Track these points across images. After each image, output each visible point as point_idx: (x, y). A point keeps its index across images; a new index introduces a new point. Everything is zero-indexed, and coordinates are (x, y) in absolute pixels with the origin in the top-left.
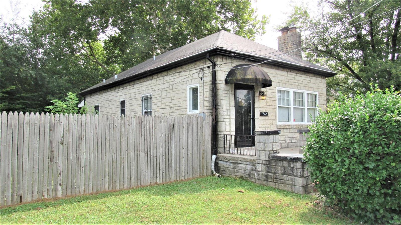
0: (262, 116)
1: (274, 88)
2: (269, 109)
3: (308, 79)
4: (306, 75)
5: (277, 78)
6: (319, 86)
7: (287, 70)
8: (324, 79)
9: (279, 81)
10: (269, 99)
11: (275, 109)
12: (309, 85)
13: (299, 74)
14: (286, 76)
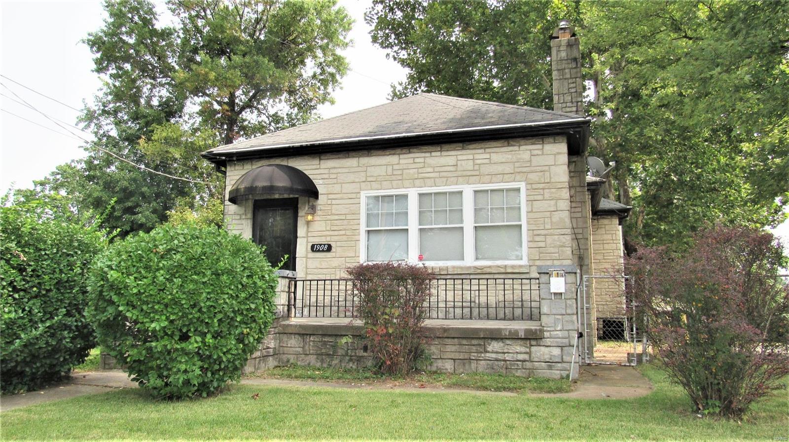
0: (316, 251)
1: (354, 196)
2: (336, 238)
3: (477, 156)
4: (468, 149)
5: (363, 174)
6: (528, 165)
7: (398, 151)
8: (555, 143)
9: (369, 179)
10: (336, 217)
11: (356, 238)
12: (485, 169)
13: (441, 151)
14: (392, 165)
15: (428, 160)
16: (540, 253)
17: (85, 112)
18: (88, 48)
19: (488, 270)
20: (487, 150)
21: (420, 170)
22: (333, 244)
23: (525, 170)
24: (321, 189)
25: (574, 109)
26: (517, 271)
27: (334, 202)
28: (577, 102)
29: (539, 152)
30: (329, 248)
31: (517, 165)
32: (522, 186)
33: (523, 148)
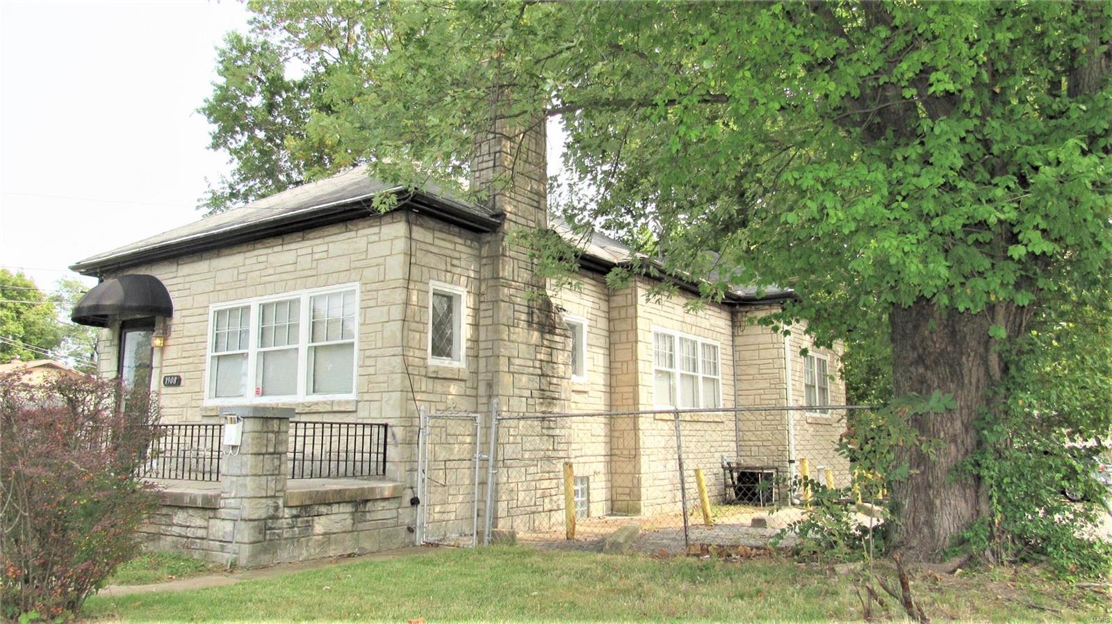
0: (167, 386)
1: (201, 311)
2: (184, 368)
3: (316, 249)
4: (308, 239)
5: (212, 281)
6: (364, 257)
7: (244, 248)
8: (393, 222)
9: (218, 288)
10: (187, 340)
11: (202, 366)
12: (325, 266)
13: (282, 245)
14: (238, 267)
15: (272, 258)
16: (370, 382)
17: (210, 195)
18: (205, 118)
19: (314, 409)
20: (327, 239)
21: (263, 273)
22: (182, 375)
23: (358, 264)
24: (176, 304)
25: (491, 164)
26: (342, 409)
27: (187, 319)
28: (495, 153)
29: (376, 238)
30: (178, 382)
31: (353, 257)
32: (357, 286)
33: (361, 232)
